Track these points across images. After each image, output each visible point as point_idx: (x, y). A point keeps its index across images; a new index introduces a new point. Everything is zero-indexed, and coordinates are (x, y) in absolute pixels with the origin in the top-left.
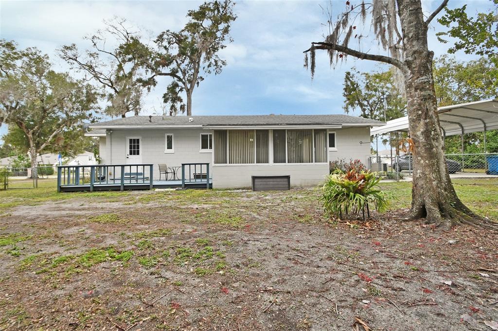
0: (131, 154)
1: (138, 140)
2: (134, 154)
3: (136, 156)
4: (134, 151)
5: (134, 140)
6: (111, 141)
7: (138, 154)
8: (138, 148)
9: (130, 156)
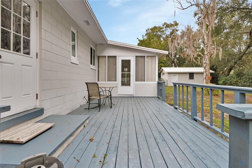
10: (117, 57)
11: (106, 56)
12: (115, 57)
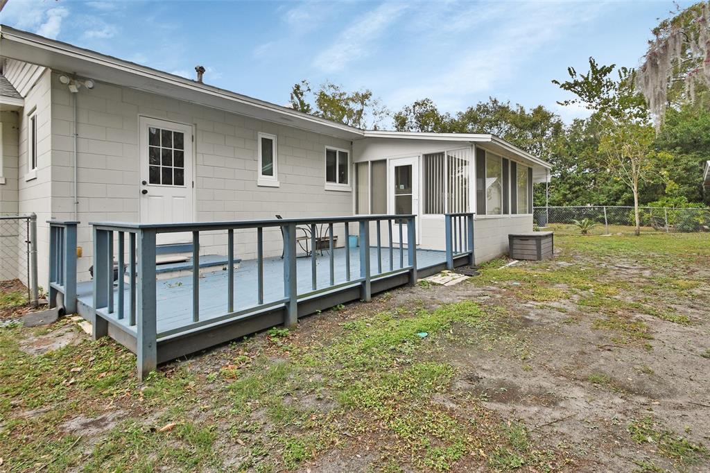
0: (154, 179)
1: (179, 137)
2: (167, 181)
3: (172, 189)
4: (167, 172)
5: (167, 134)
6: (77, 123)
7: (180, 182)
8: (180, 161)
9: (153, 189)
10: (388, 161)
11: (368, 162)
12: (384, 161)
